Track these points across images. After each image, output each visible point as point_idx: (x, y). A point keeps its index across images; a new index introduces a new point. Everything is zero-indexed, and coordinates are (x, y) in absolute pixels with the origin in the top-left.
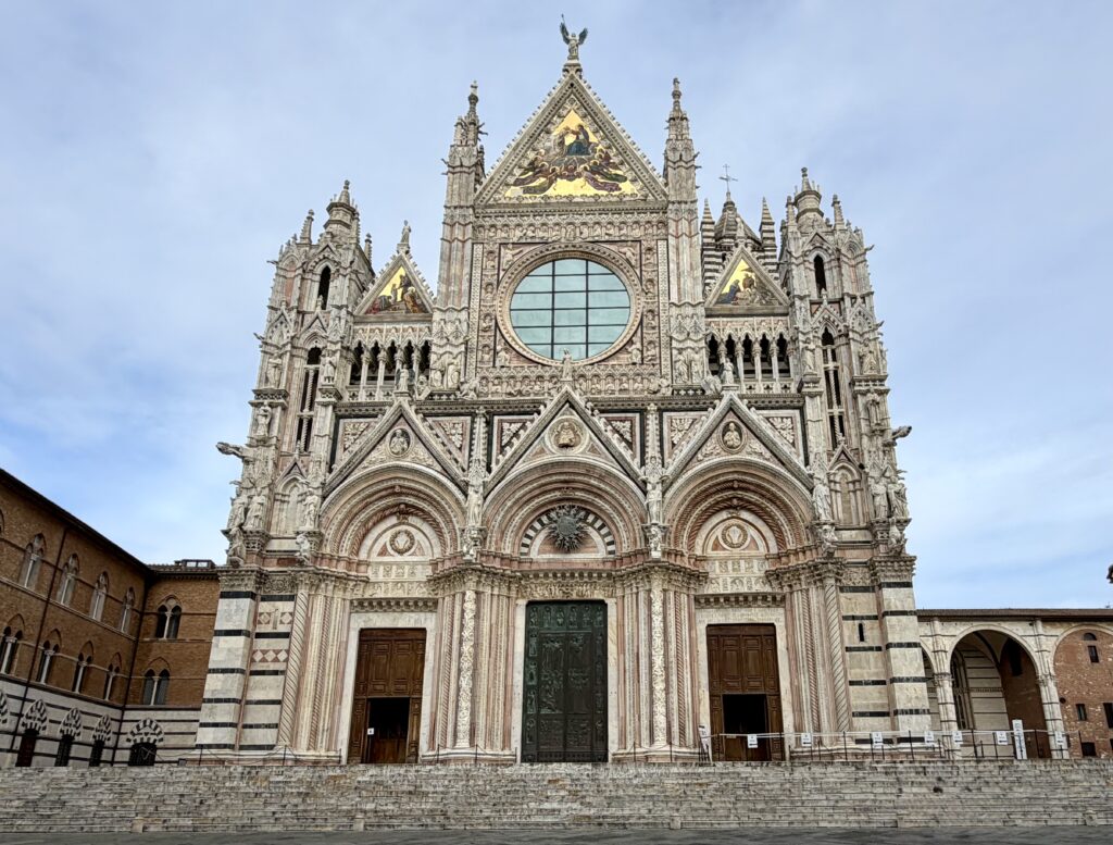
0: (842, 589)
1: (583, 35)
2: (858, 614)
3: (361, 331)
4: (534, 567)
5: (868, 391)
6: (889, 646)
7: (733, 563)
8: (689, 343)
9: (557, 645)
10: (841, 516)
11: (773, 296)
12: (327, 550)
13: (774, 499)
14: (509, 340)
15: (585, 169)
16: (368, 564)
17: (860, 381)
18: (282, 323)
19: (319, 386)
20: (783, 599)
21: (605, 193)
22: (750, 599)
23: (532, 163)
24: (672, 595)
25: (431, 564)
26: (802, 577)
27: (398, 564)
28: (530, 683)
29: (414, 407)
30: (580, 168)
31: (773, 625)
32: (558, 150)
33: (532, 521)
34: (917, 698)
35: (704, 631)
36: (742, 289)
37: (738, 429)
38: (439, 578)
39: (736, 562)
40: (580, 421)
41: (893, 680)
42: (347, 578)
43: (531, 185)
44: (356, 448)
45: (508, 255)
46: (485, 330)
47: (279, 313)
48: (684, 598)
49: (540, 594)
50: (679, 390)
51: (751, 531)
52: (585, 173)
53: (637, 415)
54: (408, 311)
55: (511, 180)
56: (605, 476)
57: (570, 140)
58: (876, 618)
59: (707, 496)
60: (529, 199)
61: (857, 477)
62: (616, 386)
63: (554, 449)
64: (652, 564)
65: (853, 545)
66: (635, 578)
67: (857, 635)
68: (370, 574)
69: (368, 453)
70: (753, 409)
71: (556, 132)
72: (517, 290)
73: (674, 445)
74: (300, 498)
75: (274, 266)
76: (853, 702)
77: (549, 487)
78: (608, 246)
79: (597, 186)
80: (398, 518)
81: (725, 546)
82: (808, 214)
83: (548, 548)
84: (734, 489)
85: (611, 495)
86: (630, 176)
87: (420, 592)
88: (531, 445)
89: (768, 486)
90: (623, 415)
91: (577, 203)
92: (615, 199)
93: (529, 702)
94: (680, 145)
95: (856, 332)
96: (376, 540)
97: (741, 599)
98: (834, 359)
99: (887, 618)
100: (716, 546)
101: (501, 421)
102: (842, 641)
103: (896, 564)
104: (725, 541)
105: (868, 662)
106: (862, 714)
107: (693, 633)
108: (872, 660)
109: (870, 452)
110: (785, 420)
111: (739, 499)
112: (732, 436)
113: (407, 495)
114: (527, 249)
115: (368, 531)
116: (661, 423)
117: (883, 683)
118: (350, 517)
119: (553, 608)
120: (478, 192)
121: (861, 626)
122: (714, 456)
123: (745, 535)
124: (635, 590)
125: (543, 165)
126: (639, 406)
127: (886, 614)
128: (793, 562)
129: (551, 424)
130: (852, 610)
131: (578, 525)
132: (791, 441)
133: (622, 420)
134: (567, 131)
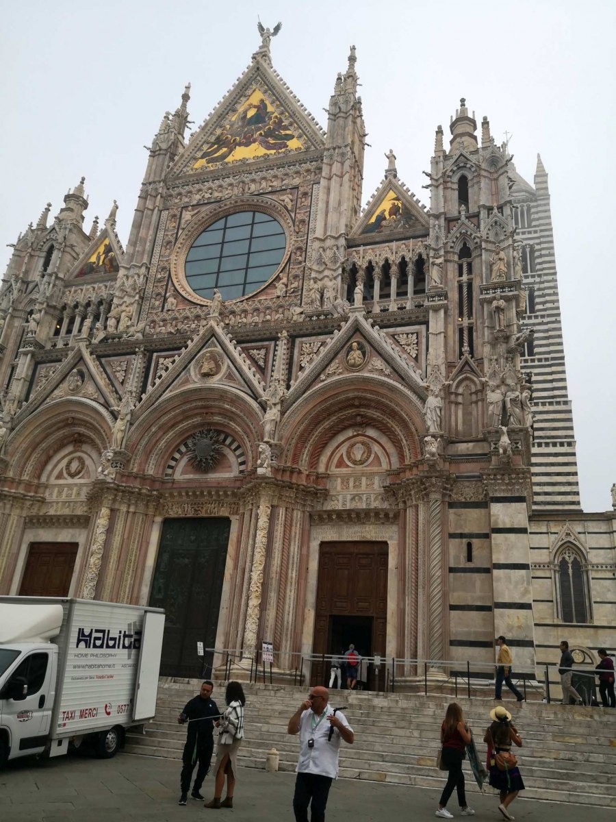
0: (451, 505)
1: (277, 29)
2: (466, 531)
3: (67, 293)
4: (175, 486)
5: (494, 298)
6: (493, 567)
7: (355, 480)
8: (327, 273)
9: (186, 561)
10: (460, 427)
11: (417, 219)
12: (11, 474)
13: (393, 414)
14: (178, 287)
15: (261, 134)
16: (46, 486)
17: (488, 290)
18: (10, 292)
20: (396, 516)
21: (273, 152)
22: (363, 515)
23: (218, 138)
24: (282, 511)
26: (412, 492)
27: (69, 486)
29: (89, 349)
30: (256, 135)
31: (385, 543)
32: (240, 123)
33: (179, 445)
34: (520, 627)
35: (317, 548)
36: (387, 217)
37: (361, 347)
39: (358, 479)
40: (222, 351)
42: (24, 497)
43: (215, 156)
44: (42, 387)
45: (187, 216)
46: (159, 281)
47: (9, 283)
48: (297, 515)
49: (175, 512)
50: (311, 317)
51: (376, 448)
52: (260, 138)
53: (272, 343)
54: (106, 272)
55: (199, 154)
56: (235, 400)
57: (251, 113)
58: (485, 536)
59: (329, 415)
60: (211, 167)
61: (479, 387)
62: (259, 319)
64: (259, 481)
65: (469, 458)
67: (464, 554)
68: (47, 495)
69: (52, 391)
70: (377, 327)
71: (241, 109)
72: (194, 245)
73: (301, 367)
75: (12, 249)
76: (453, 629)
77: (190, 413)
78: (270, 197)
79: (268, 148)
80: (74, 447)
81: (349, 464)
83: (190, 468)
84: (358, 407)
85: (241, 417)
86: (296, 134)
87: (80, 511)
88: (178, 376)
89: (387, 401)
90: (260, 344)
91: (248, 164)
92: (282, 155)
94: (341, 99)
95: (490, 242)
96: (56, 466)
97: (353, 516)
98: (470, 271)
99: (494, 535)
101: (158, 357)
102: (445, 562)
103: (506, 477)
104: (348, 459)
105: (473, 584)
106: (462, 643)
107: (305, 550)
108: (478, 584)
109: (491, 360)
110: (410, 336)
111: (362, 416)
112: (356, 355)
113: (80, 425)
114: (204, 209)
115: (49, 458)
116: (291, 349)
117: (485, 608)
118: (34, 446)
119: (188, 526)
120: (170, 168)
121: (469, 546)
122: (336, 374)
123: (370, 452)
124: (250, 507)
125: (227, 138)
126: (274, 334)
127: (493, 531)
128: (408, 476)
129: (196, 357)
130: (461, 527)
131: (213, 447)
132: (414, 356)
133: (259, 349)
134: (251, 106)
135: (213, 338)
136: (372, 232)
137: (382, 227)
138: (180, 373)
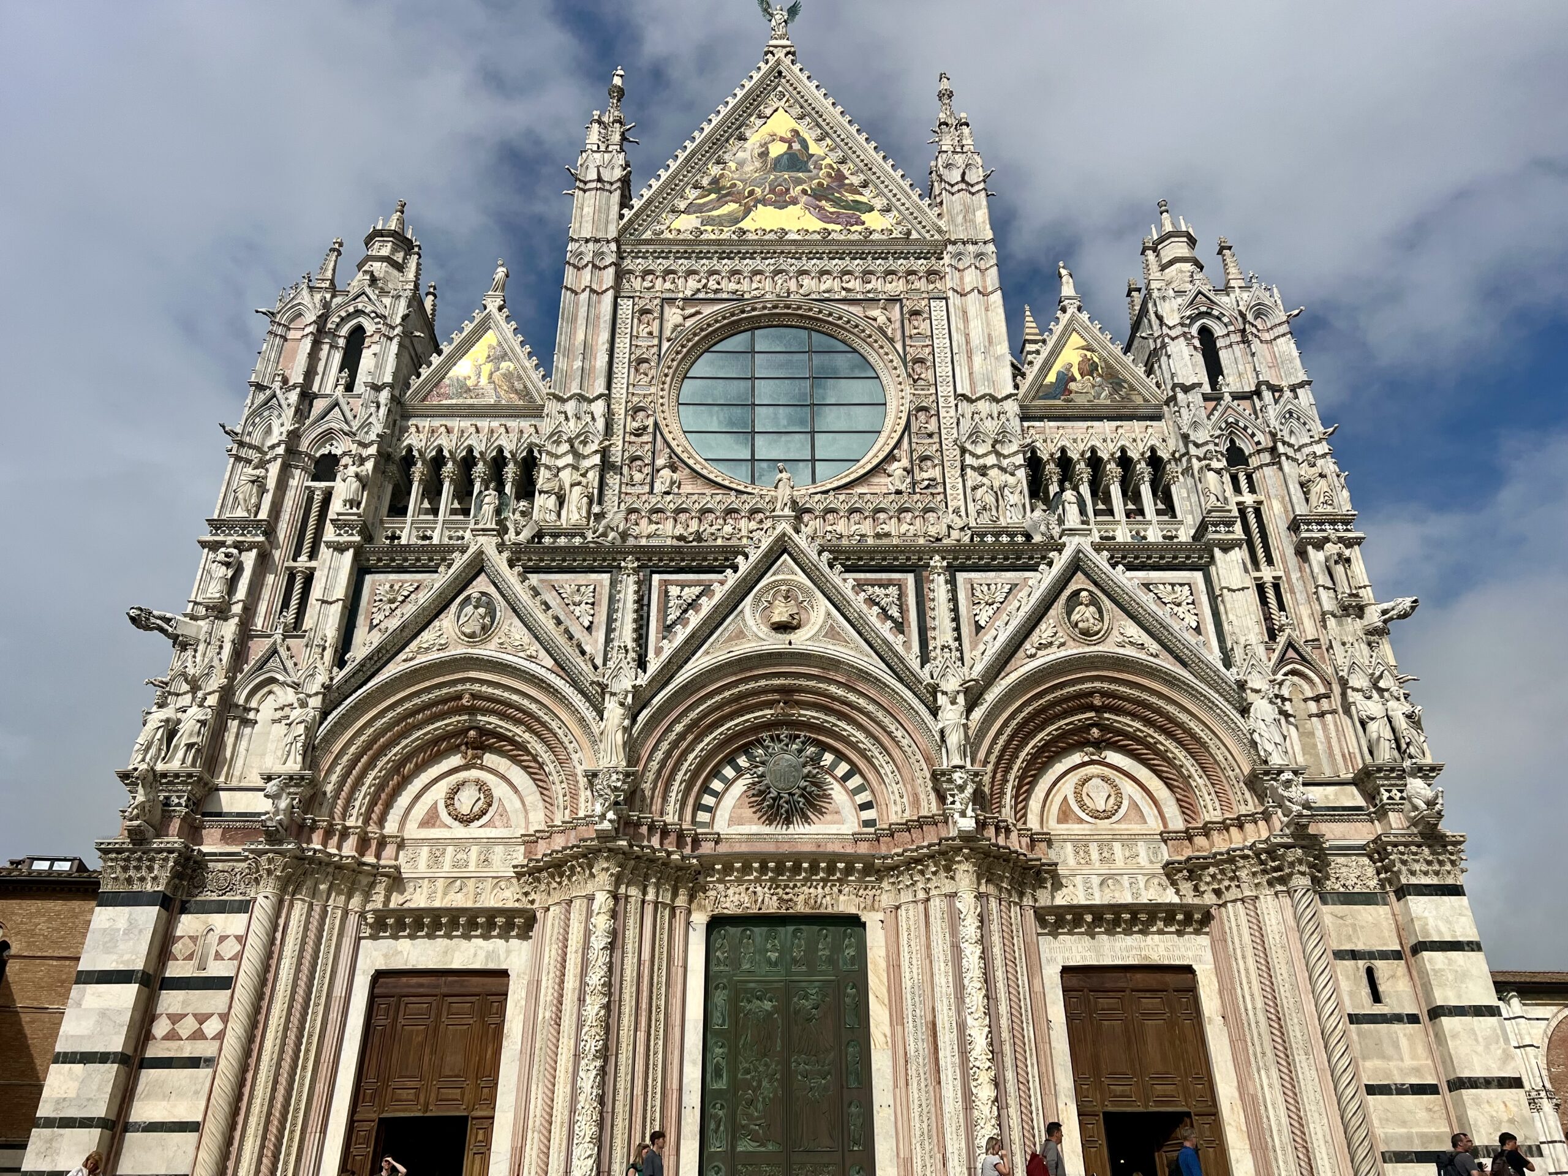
0: (1324, 898)
2: (1360, 946)
3: (413, 429)
4: (722, 848)
6: (1436, 1013)
7: (1100, 849)
8: (995, 459)
9: (767, 1005)
11: (1132, 388)
15: (804, 192)
16: (400, 843)
17: (1308, 523)
18: (271, 410)
19: (331, 515)
20: (1207, 918)
21: (838, 228)
22: (1143, 916)
23: (715, 181)
24: (994, 905)
25: (524, 843)
26: (1243, 874)
27: (457, 843)
28: (714, 1086)
29: (506, 554)
30: (796, 191)
31: (1189, 970)
32: (758, 164)
34: (1512, 1121)
35: (1057, 979)
36: (1078, 376)
38: (540, 870)
40: (809, 584)
41: (1457, 1084)
42: (357, 869)
43: (715, 213)
44: (394, 623)
46: (636, 434)
47: (269, 393)
48: (1015, 913)
51: (1128, 788)
52: (804, 199)
53: (910, 578)
54: (500, 399)
55: (682, 206)
56: (857, 679)
57: (777, 150)
58: (1397, 955)
59: (1045, 721)
60: (712, 233)
61: (1322, 690)
62: (867, 527)
63: (764, 631)
64: (957, 843)
65: (1333, 813)
66: (922, 873)
69: (416, 634)
70: (1120, 567)
71: (755, 137)
72: (691, 373)
73: (979, 628)
74: (279, 714)
75: (267, 320)
76: (1380, 1131)
77: (751, 700)
78: (846, 307)
79: (824, 217)
81: (1083, 816)
82: (1178, 265)
83: (748, 812)
84: (1096, 709)
85: (868, 715)
86: (879, 203)
88: (719, 624)
89: (1161, 703)
91: (793, 242)
92: (856, 237)
93: (713, 1126)
94: (960, 159)
96: (418, 797)
97: (1124, 915)
98: (1252, 490)
99: (1426, 955)
100: (1065, 815)
102: (1340, 1003)
103: (1427, 850)
105: (1396, 1046)
106: (1401, 1157)
107: (1037, 982)
108: (1404, 1043)
109: (1344, 644)
112: (1086, 611)
113: (485, 711)
115: (405, 781)
116: (954, 591)
117: (1432, 1090)
119: (759, 931)
120: (625, 220)
122: (1055, 647)
123: (1119, 794)
124: (921, 895)
125: (734, 185)
126: (913, 560)
127: (1420, 947)
128: (1220, 843)
129: (754, 591)
130: (1349, 938)
132: (1194, 624)
133: (883, 585)
134: (773, 137)
136: (1055, 398)
137: (1071, 392)
138: (724, 618)
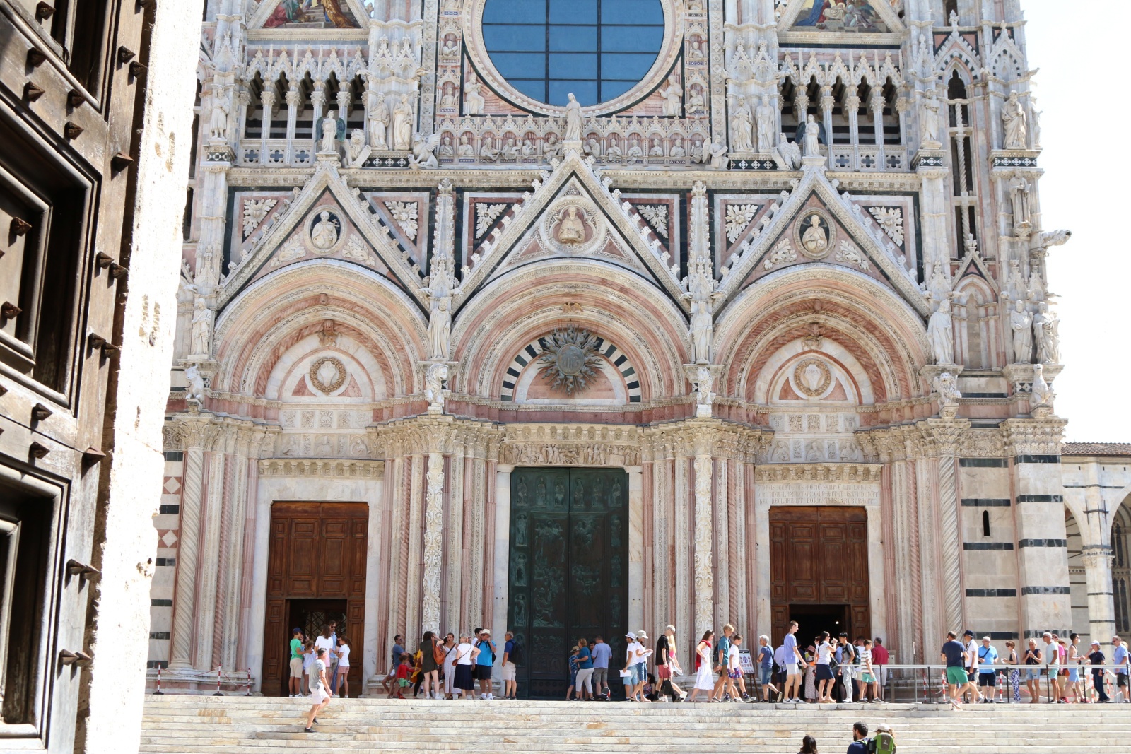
0: (963, 462)
2: (982, 497)
3: (259, 55)
4: (523, 417)
5: (1013, 174)
6: (1023, 543)
8: (753, 89)
9: (555, 531)
10: (966, 355)
12: (225, 388)
14: (483, 73)
16: (279, 407)
17: (1001, 158)
22: (833, 470)
24: (724, 465)
25: (371, 409)
26: (908, 444)
27: (323, 409)
28: (518, 584)
29: (346, 178)
31: (863, 508)
33: (519, 351)
35: (766, 515)
37: (824, 223)
38: (386, 433)
39: (813, 417)
41: (1026, 591)
42: (252, 429)
44: (262, 238)
46: (447, 58)
48: (739, 469)
49: (531, 458)
50: (738, 162)
51: (837, 372)
54: (328, 23)
58: (1007, 503)
59: (777, 321)
62: (643, 150)
65: (980, 398)
67: (980, 526)
68: (284, 421)
69: (280, 246)
73: (729, 244)
76: (971, 619)
77: (545, 302)
80: (322, 341)
81: (799, 393)
87: (354, 451)
89: (865, 310)
90: (656, 197)
93: (516, 609)
96: (290, 372)
97: (820, 470)
99: (1024, 504)
100: (786, 393)
101: (474, 201)
102: (959, 536)
103: (1039, 431)
104: (799, 385)
105: (993, 564)
107: (751, 518)
108: (999, 562)
109: (1010, 265)
110: (891, 211)
112: (816, 232)
113: (337, 307)
116: (711, 211)
119: (550, 478)
121: (986, 515)
127: (1022, 499)
128: (896, 419)
129: (548, 209)
130: (976, 491)
131: (586, 359)
132: (900, 243)
133: (654, 205)
135: (574, 178)
136: (809, 24)
137: (825, 18)
138: (522, 235)
